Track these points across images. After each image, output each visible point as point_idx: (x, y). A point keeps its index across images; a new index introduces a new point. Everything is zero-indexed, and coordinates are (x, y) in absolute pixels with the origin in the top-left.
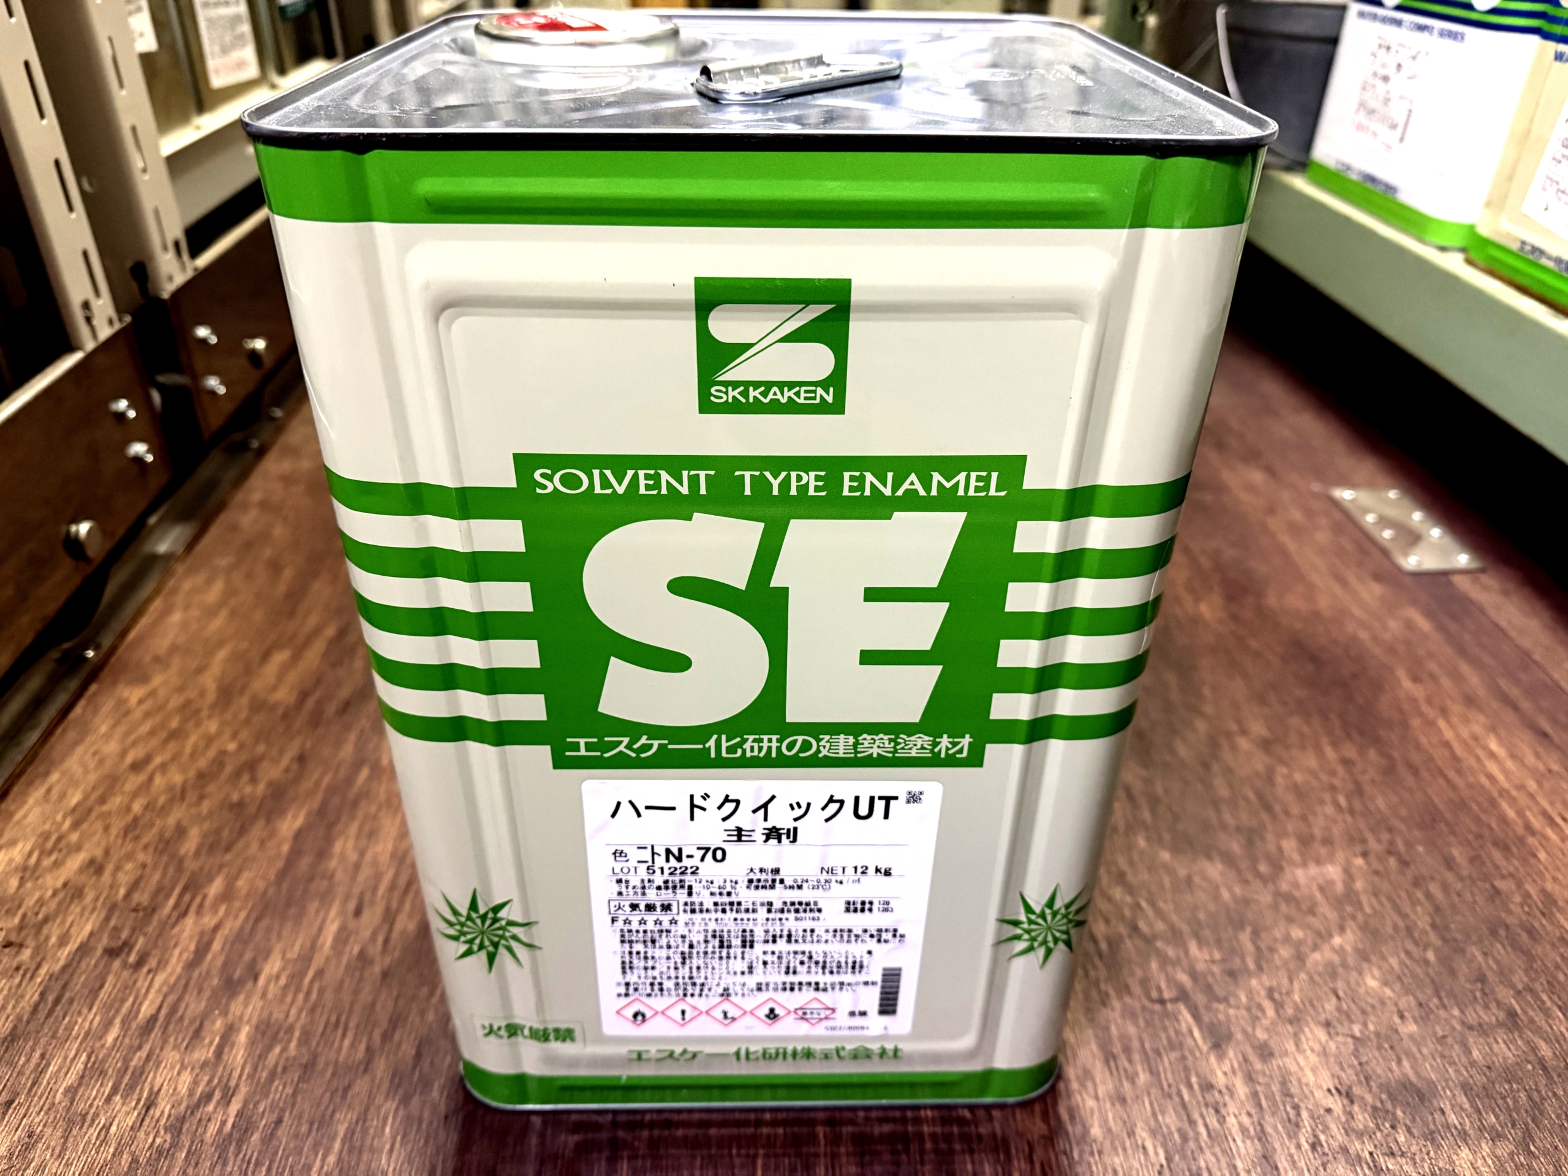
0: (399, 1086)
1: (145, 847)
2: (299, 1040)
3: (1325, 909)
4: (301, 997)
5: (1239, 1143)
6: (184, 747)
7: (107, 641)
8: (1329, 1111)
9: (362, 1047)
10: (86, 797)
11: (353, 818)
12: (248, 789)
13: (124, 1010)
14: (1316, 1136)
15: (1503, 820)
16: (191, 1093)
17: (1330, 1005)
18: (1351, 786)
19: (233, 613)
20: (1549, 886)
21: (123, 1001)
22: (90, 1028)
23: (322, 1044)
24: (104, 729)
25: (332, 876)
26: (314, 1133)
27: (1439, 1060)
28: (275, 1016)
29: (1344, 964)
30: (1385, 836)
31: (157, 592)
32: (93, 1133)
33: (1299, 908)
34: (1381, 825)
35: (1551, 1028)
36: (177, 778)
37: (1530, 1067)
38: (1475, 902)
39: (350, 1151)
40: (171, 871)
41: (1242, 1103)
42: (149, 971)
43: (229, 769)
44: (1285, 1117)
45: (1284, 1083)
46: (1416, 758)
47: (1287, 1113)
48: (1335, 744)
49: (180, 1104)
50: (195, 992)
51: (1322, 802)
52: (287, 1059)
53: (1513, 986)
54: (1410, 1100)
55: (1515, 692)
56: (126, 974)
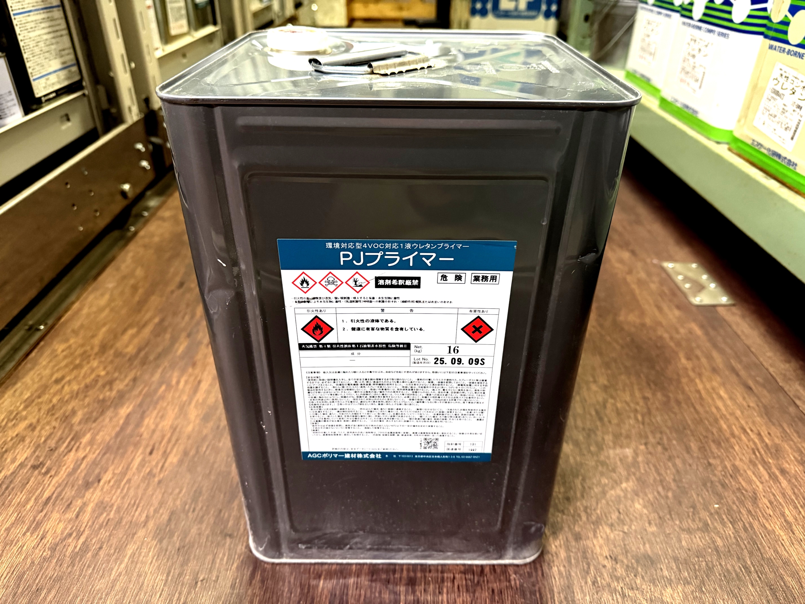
0: (158, 534)
1: (56, 419)
2: (115, 511)
3: (622, 471)
4: (119, 491)
5: (557, 579)
6: (80, 373)
7: (50, 322)
8: (604, 566)
9: (144, 516)
10: (32, 395)
11: (155, 408)
12: (108, 394)
13: (36, 494)
14: (596, 578)
15: (720, 430)
16: (62, 533)
17: (614, 516)
18: (645, 410)
19: (112, 310)
20: (737, 463)
21: (37, 489)
22: (20, 502)
23: (126, 513)
24: (44, 363)
25: (141, 436)
26: (116, 554)
27: (664, 545)
28: (106, 499)
29: (626, 497)
30: (658, 435)
31: (78, 299)
32: (15, 549)
33: (608, 468)
34: (656, 429)
35: (725, 532)
36: (75, 387)
37: (710, 550)
38: (697, 469)
39: (132, 562)
40: (67, 431)
41: (562, 560)
42: (51, 476)
43: (100, 383)
44: (582, 568)
45: (584, 552)
46: (681, 397)
47: (583, 567)
48: (641, 390)
49: (56, 538)
50: (70, 488)
51: (629, 417)
52: (109, 520)
53: (709, 511)
54: (646, 563)
55: (738, 366)
56: (40, 477)
